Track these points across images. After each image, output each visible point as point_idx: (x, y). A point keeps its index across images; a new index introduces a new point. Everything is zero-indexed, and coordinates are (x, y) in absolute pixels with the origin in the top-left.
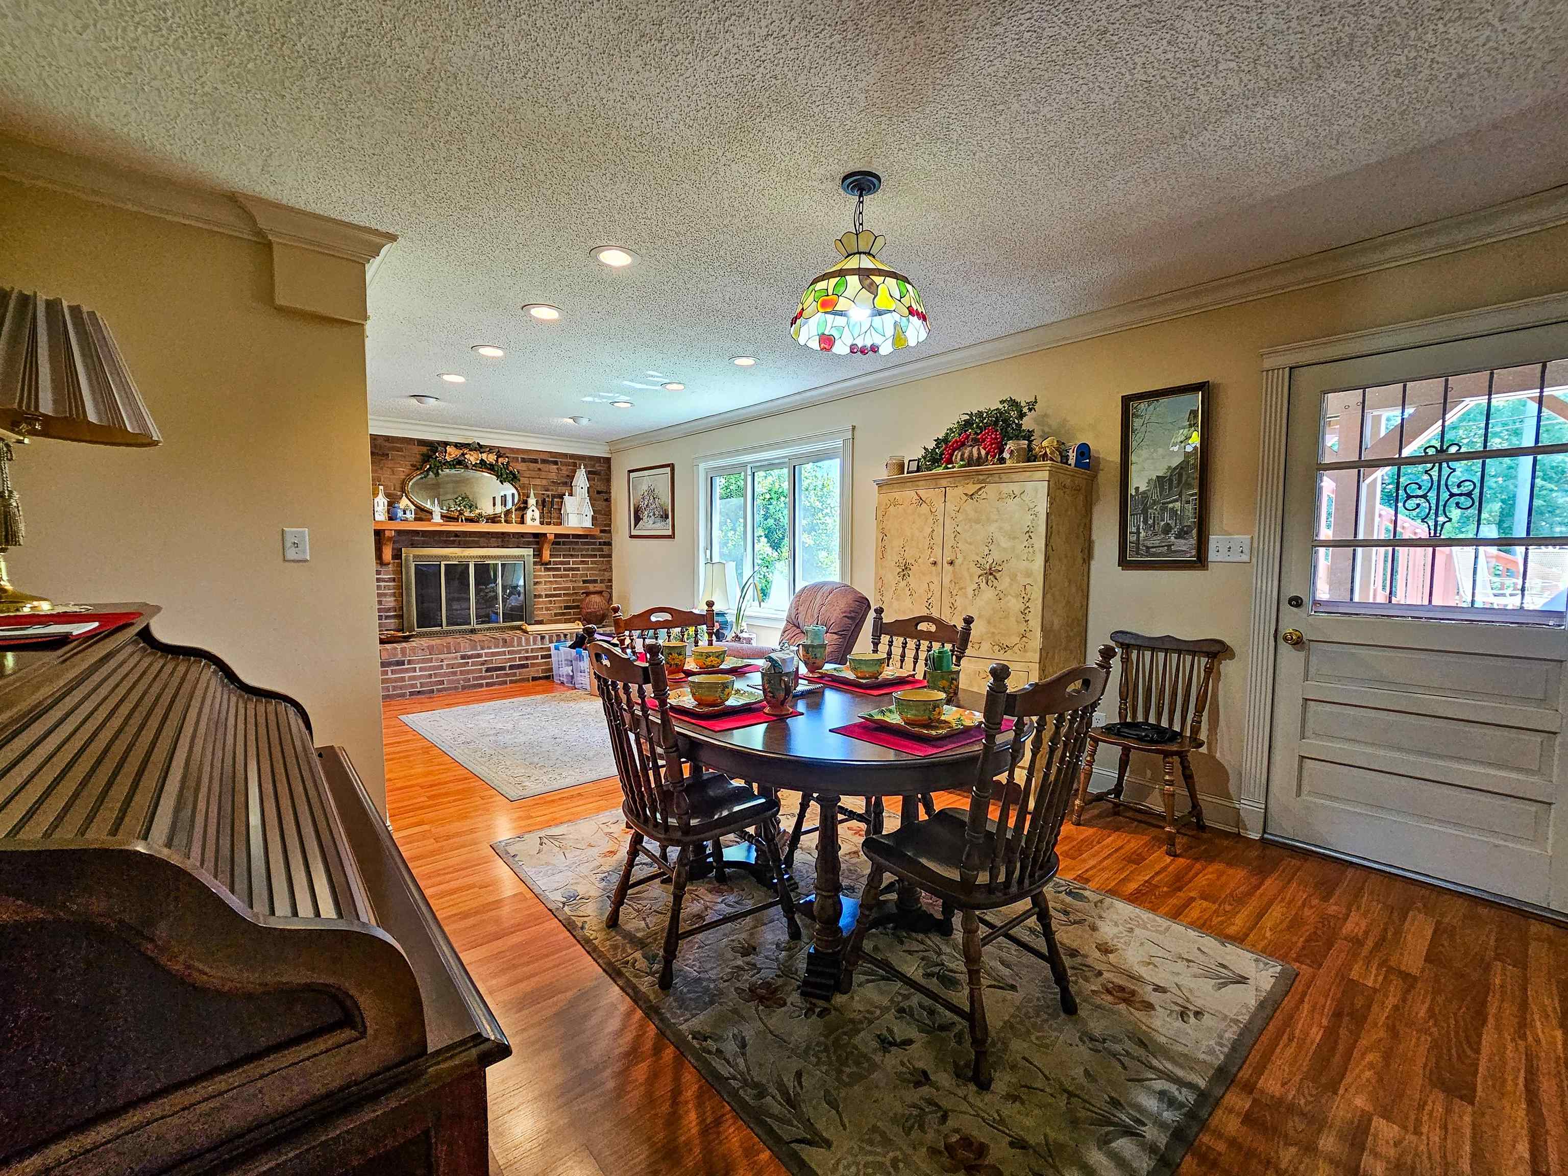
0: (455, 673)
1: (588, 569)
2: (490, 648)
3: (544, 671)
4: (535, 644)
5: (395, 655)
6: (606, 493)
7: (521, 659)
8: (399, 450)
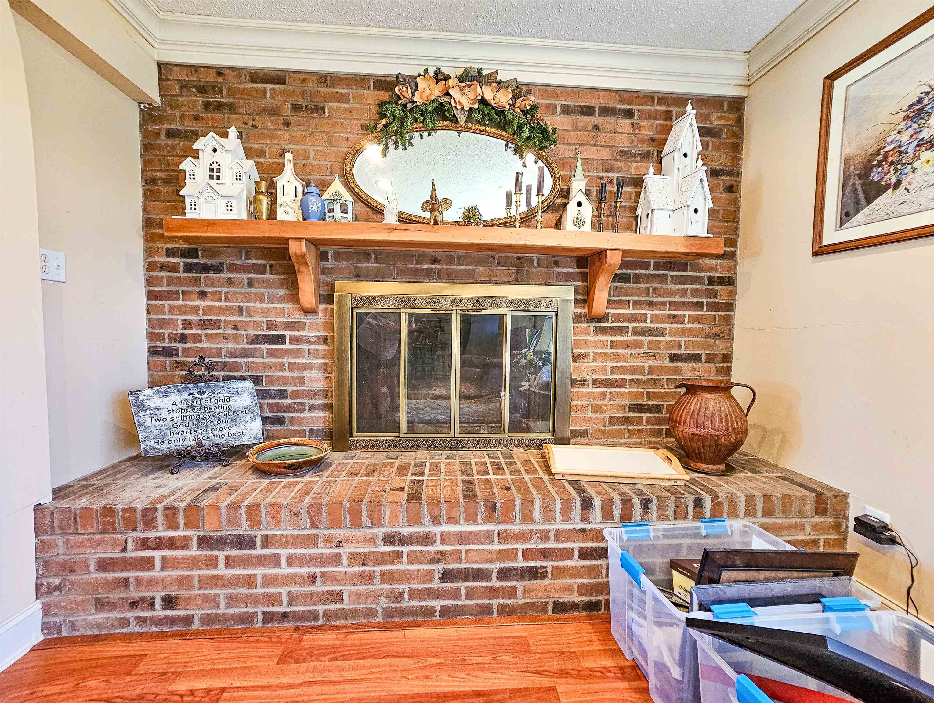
0: (368, 578)
1: (683, 332)
2: (453, 520)
3: (583, 590)
4: (566, 518)
5: (233, 522)
6: (729, 173)
7: (527, 555)
8: (344, 98)
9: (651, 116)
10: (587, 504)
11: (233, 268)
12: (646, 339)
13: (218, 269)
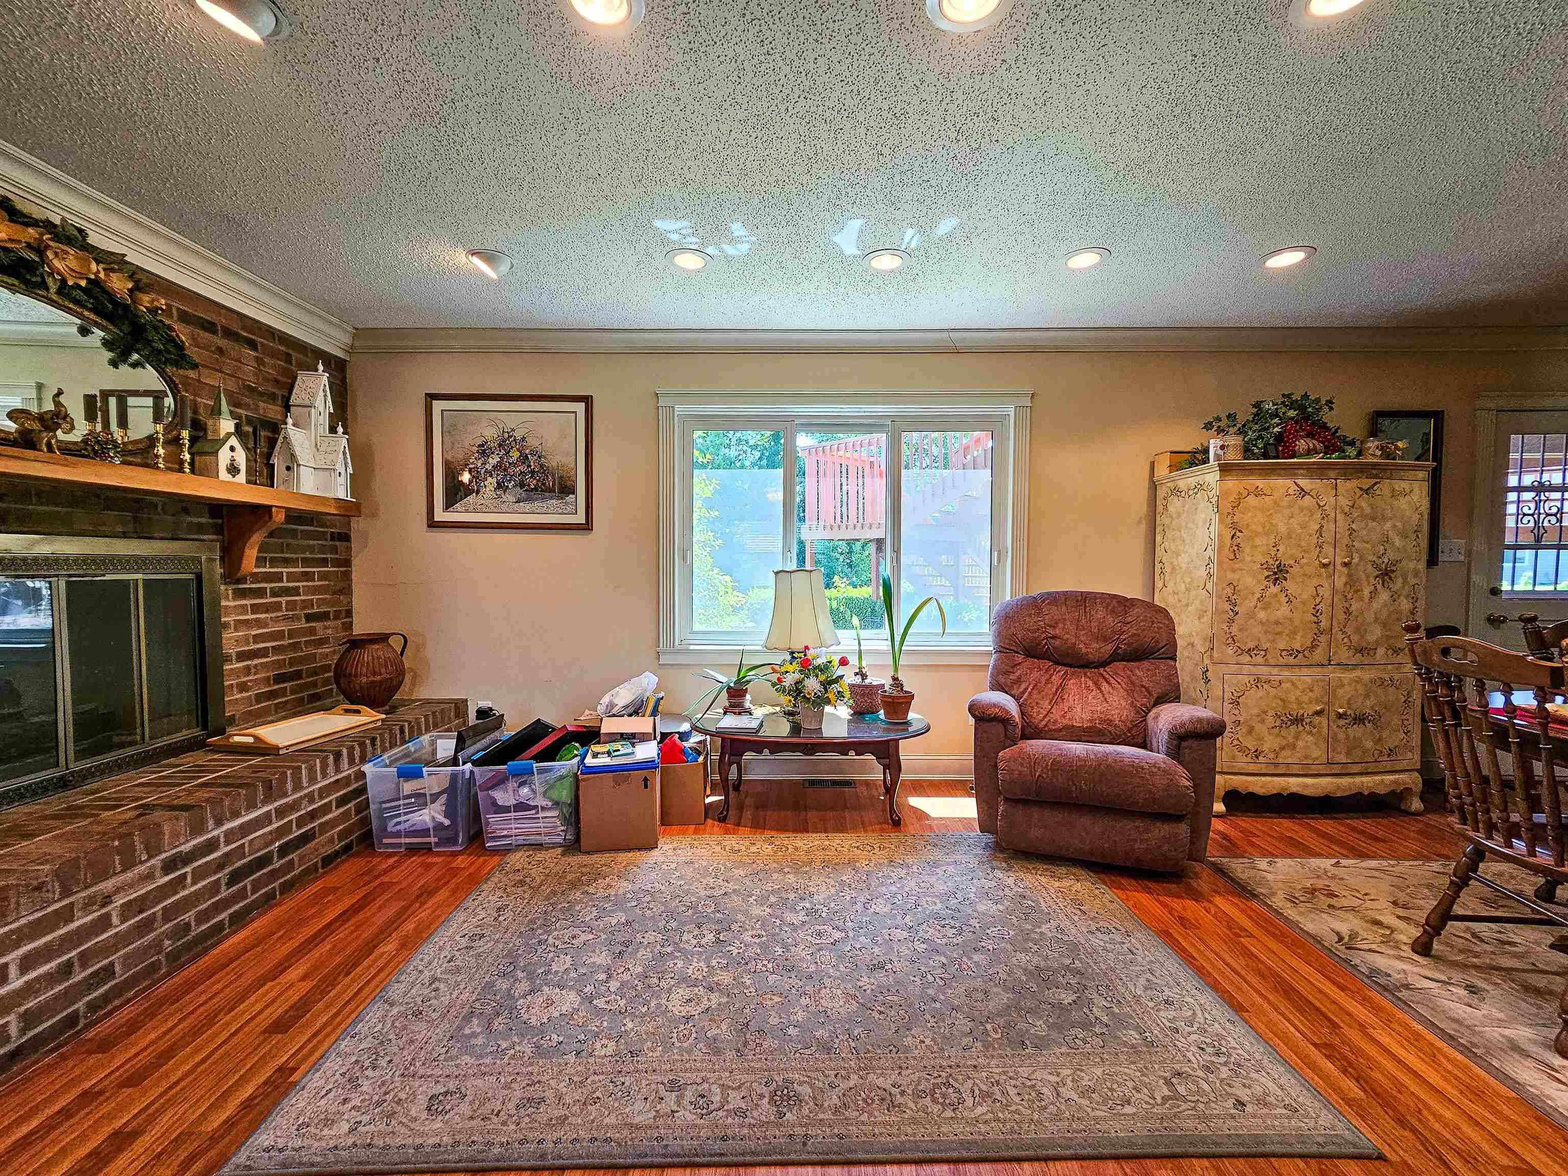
1: (314, 590)
4: (324, 775)
7: (300, 822)
10: (338, 759)
12: (283, 600)
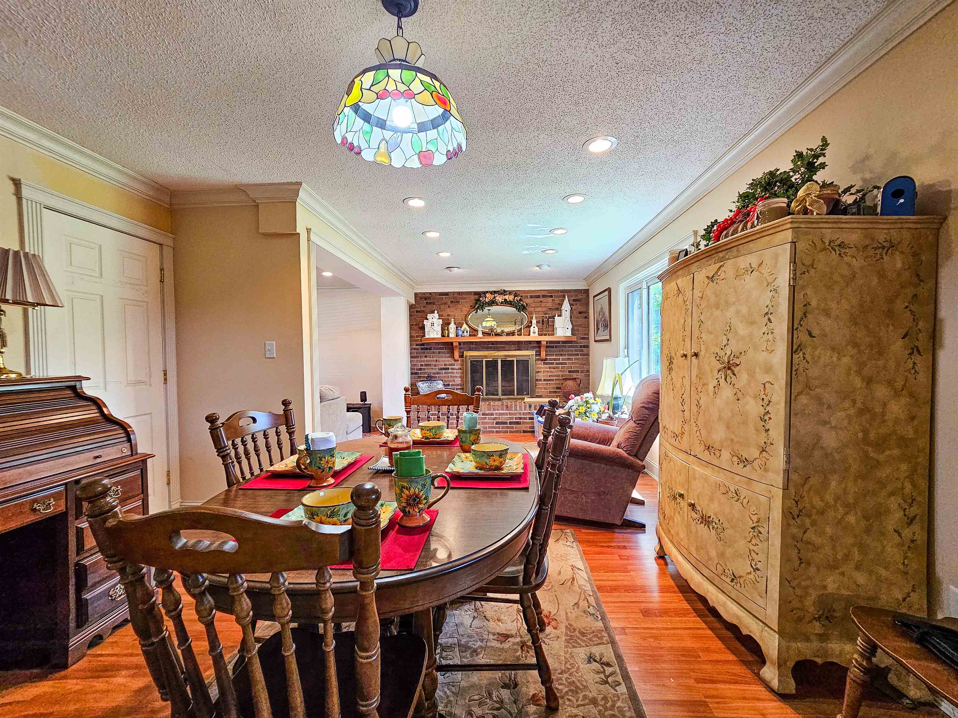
1: (572, 363)
6: (585, 312)
7: (516, 418)
8: (465, 299)
9: (558, 297)
10: (530, 406)
11: (435, 349)
12: (560, 366)
13: (430, 349)
